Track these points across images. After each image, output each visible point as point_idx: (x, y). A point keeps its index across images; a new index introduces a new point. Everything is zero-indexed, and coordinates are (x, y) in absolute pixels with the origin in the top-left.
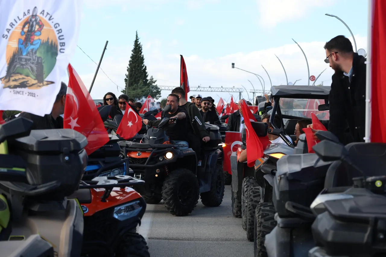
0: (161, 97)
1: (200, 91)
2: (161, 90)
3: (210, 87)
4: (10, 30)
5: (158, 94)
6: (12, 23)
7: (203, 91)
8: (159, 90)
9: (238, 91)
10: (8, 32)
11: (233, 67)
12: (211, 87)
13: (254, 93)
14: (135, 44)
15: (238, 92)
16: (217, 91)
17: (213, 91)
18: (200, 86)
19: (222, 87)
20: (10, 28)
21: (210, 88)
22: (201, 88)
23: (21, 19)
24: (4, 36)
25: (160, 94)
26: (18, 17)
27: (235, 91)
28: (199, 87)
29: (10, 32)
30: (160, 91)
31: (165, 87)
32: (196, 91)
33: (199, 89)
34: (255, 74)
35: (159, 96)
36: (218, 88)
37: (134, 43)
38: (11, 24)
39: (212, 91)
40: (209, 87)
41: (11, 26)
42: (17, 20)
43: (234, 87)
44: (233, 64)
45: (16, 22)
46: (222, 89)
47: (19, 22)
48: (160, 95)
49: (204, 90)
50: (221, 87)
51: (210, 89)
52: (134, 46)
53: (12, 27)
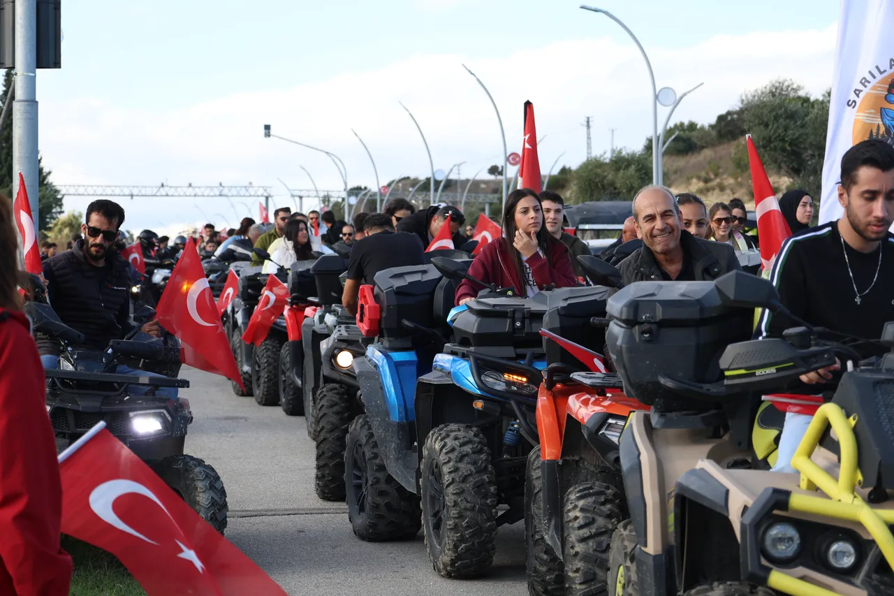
0: (63, 212)
1: (167, 195)
2: (63, 195)
3: (190, 185)
4: (860, 91)
5: (57, 205)
6: (864, 78)
7: (172, 196)
8: (59, 197)
9: (261, 192)
10: (858, 96)
11: (268, 135)
12: (193, 185)
13: (301, 198)
14: (5, 80)
15: (262, 196)
16: (208, 196)
17: (198, 196)
18: (165, 184)
19: (221, 184)
20: (861, 87)
21: (191, 189)
22: (166, 189)
23: (885, 71)
24: (850, 103)
25: (61, 206)
26: (877, 67)
27: (253, 193)
28: (163, 185)
29: (862, 95)
30: (60, 200)
31: (95, 188)
32: (155, 195)
33: (163, 191)
34: (327, 153)
35: (59, 210)
36: (211, 188)
37: (3, 78)
38: (863, 81)
39: (195, 196)
40: (187, 185)
41: (863, 84)
42: (876, 72)
43: (251, 183)
44: (267, 127)
45: (874, 77)
46: (221, 188)
47: (879, 77)
48: (61, 208)
49: (176, 194)
50: (218, 185)
51: (190, 191)
52: (5, 86)
53: (865, 86)
